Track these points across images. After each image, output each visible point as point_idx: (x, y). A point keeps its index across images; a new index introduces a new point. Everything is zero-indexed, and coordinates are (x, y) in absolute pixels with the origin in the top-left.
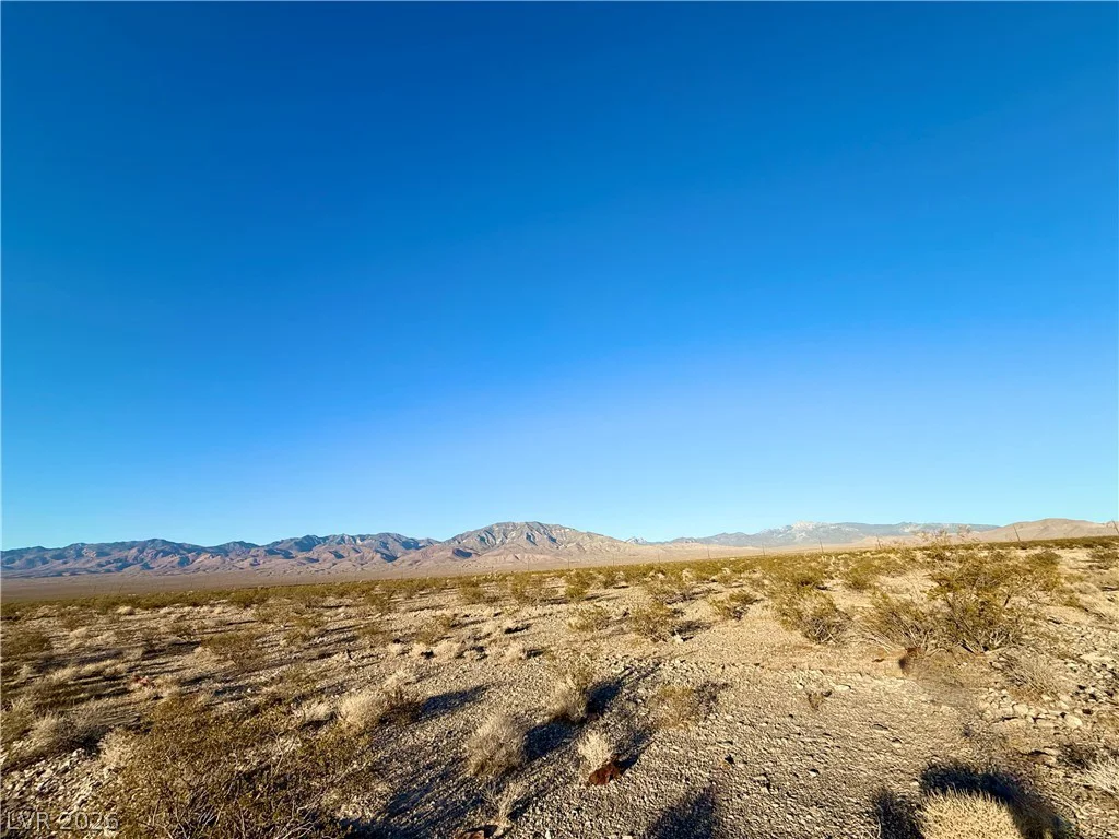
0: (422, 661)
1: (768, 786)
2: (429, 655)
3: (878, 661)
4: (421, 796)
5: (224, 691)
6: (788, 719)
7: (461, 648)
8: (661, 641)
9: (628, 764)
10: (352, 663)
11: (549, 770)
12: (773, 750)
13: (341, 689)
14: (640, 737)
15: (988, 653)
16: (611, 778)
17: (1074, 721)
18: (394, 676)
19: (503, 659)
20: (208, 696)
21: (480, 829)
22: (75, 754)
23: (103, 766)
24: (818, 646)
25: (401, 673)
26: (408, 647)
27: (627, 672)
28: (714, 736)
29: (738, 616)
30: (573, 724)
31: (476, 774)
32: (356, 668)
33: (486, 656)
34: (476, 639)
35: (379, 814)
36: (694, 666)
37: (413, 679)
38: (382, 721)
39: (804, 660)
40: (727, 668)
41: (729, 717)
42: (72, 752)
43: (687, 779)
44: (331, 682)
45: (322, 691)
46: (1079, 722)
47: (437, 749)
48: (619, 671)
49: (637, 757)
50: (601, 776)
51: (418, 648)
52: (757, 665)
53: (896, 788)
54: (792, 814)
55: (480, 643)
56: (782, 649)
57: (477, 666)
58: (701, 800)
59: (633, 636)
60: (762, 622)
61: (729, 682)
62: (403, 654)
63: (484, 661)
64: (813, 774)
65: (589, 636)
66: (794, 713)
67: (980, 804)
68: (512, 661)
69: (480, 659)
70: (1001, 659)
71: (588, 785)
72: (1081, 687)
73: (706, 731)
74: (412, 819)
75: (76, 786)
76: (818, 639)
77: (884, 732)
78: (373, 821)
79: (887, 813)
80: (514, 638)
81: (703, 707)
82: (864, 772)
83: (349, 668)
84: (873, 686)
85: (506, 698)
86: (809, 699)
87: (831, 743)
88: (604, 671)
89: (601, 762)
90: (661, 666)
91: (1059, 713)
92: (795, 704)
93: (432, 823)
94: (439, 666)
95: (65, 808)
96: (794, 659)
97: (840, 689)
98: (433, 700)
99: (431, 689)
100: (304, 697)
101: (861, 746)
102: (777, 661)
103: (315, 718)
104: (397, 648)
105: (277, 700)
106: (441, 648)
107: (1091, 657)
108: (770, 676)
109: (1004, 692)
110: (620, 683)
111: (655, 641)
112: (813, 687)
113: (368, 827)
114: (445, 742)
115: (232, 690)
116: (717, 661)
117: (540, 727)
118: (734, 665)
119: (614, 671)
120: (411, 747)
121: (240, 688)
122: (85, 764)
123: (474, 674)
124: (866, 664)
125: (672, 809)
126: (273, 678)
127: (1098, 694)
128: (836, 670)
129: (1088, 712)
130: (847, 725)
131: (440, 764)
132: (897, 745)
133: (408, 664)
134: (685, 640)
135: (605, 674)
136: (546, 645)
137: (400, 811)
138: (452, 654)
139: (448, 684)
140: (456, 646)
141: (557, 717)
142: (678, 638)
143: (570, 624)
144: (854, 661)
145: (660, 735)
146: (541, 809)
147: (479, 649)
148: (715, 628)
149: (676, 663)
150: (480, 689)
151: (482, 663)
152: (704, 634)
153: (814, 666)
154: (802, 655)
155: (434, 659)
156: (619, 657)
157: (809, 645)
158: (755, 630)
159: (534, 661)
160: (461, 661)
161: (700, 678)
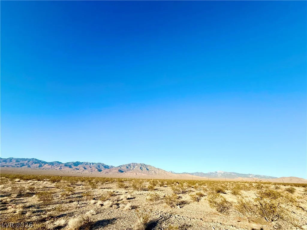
0: (100, 207)
2: (102, 205)
3: (239, 221)
5: (35, 212)
7: (113, 203)
8: (173, 207)
10: (78, 206)
13: (71, 215)
15: (273, 222)
18: (89, 212)
19: (124, 209)
20: (30, 213)
24: (221, 214)
25: (92, 211)
26: (96, 201)
27: (161, 217)
29: (198, 200)
32: (79, 207)
34: (118, 201)
36: (182, 217)
37: (95, 213)
38: (81, 228)
39: (216, 219)
40: (192, 219)
44: (70, 212)
45: (66, 215)
48: (158, 217)
51: (100, 202)
52: (201, 219)
55: (119, 202)
56: (210, 214)
59: (165, 204)
60: (204, 204)
61: (192, 225)
62: (95, 204)
63: (118, 209)
65: (152, 203)
68: (127, 210)
69: (117, 208)
70: (277, 225)
76: (221, 212)
80: (129, 202)
85: (121, 223)
88: (153, 217)
90: (172, 216)
94: (105, 209)
96: (213, 218)
98: (99, 221)
99: (100, 218)
100: (59, 217)
102: (208, 218)
103: (60, 225)
104: (93, 201)
105: (51, 217)
106: (106, 203)
108: (204, 224)
110: (158, 221)
111: (171, 207)
115: (38, 211)
116: (189, 216)
118: (194, 218)
119: (157, 217)
121: (42, 211)
123: (114, 213)
124: (235, 222)
126: (53, 208)
128: (225, 223)
133: (95, 207)
134: (180, 207)
135: (154, 217)
136: (138, 205)
138: (109, 206)
139: (105, 216)
140: (111, 203)
142: (178, 207)
143: (146, 199)
144: (231, 221)
147: (118, 204)
148: (191, 204)
149: (177, 216)
150: (114, 219)
151: (117, 210)
152: (187, 206)
153: (219, 222)
154: (215, 217)
155: (103, 207)
156: (159, 212)
157: (218, 213)
158: (202, 206)
159: (133, 210)
160: (111, 208)
161: (183, 222)
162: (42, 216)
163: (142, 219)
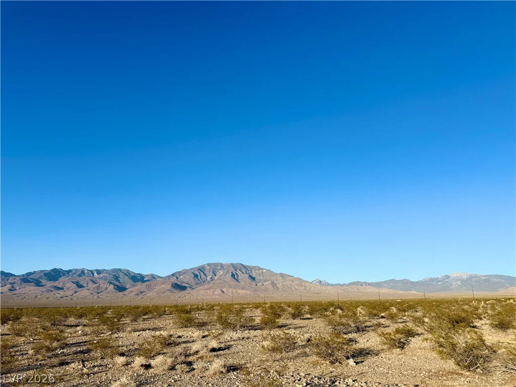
0: (142, 371)
2: (148, 367)
7: (173, 362)
8: (337, 364)
10: (85, 370)
19: (207, 373)
24: (468, 373)
26: (130, 359)
29: (402, 346)
32: (88, 375)
33: (194, 369)
34: (187, 356)
36: (364, 384)
51: (139, 361)
52: (417, 385)
55: (190, 359)
56: (438, 374)
57: (187, 377)
59: (315, 358)
62: (127, 365)
63: (192, 373)
65: (278, 357)
68: (215, 374)
69: (188, 372)
76: (468, 368)
80: (218, 356)
83: (83, 374)
90: (337, 383)
94: (156, 375)
96: (448, 382)
102: (433, 384)
104: (121, 360)
106: (157, 361)
111: (332, 363)
133: (130, 373)
134: (357, 363)
136: (243, 362)
138: (166, 367)
140: (170, 361)
142: (351, 362)
143: (263, 347)
147: (190, 364)
148: (382, 355)
151: (190, 375)
152: (373, 360)
154: (455, 380)
155: (151, 370)
156: (302, 374)
157: (460, 372)
158: (415, 358)
159: (232, 375)
160: (174, 372)
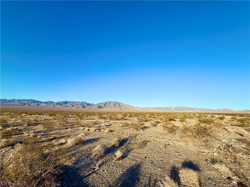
0: (87, 131)
1: (152, 163)
2: (89, 130)
3: (181, 138)
4: (82, 161)
5: (43, 135)
6: (160, 149)
7: (96, 129)
8: (138, 131)
9: (125, 157)
10: (72, 131)
11: (109, 157)
12: (155, 156)
13: (69, 136)
14: (129, 151)
15: (204, 138)
16: (121, 160)
17: (215, 154)
18: (80, 134)
19: (104, 132)
20: (40, 136)
21: (92, 169)
22: (10, 147)
23: (15, 151)
25: (82, 134)
26: (84, 128)
27: (130, 137)
28: (144, 152)
29: (155, 126)
30: (116, 147)
31: (94, 157)
32: (73, 132)
33: (101, 131)
34: (99, 127)
35: (72, 164)
36: (143, 137)
37: (84, 135)
38: (77, 144)
39: (166, 137)
40: (150, 138)
41: (148, 148)
42: (9, 147)
43: (136, 161)
44: (67, 135)
45: (65, 136)
46: (216, 154)
47: (87, 151)
48: (128, 137)
49: (127, 155)
50: (119, 159)
51: (87, 128)
52: (156, 137)
53: (177, 165)
54: (155, 170)
55: (101, 128)
56: (163, 134)
57: (99, 133)
58: (138, 165)
59: (132, 129)
60: (160, 128)
61: (150, 140)
62: (84, 129)
63: (100, 132)
64: (161, 161)
65: (123, 128)
66: (161, 148)
67: (191, 171)
68: (106, 133)
69: (99, 132)
70: (206, 140)
71: (116, 161)
72: (219, 147)
73: (142, 151)
74: (79, 166)
75: (9, 154)
76: (170, 133)
77: (178, 154)
78: (71, 166)
79: (174, 170)
80: (108, 128)
81: (143, 146)
82: (172, 161)
83: (71, 132)
84: (178, 143)
85: (103, 141)
86: (165, 146)
87: (167, 155)
88: (124, 136)
89: (119, 156)
90: (137, 136)
91: (213, 152)
92: (162, 146)
93: (83, 167)
94: (91, 133)
95: (7, 159)
96: (164, 136)
97: (172, 144)
98: (88, 140)
99: (88, 138)
100: (61, 138)
101: (173, 156)
102: (161, 137)
103: (62, 143)
104: (82, 128)
105: (55, 138)
106: (91, 129)
107: (223, 141)
108: (158, 140)
109: (204, 147)
110: (127, 139)
111: (137, 130)
112: (166, 143)
113: (70, 167)
114: (89, 149)
115: (46, 135)
116: (149, 136)
117: (109, 148)
118: (152, 137)
119: (127, 137)
120: (82, 150)
121: (48, 135)
122: (12, 150)
123: (98, 135)
124: (178, 139)
125: (131, 167)
126: (55, 133)
127: (222, 149)
128: (172, 139)
129: (219, 152)
130: (171, 151)
131: (87, 154)
132: (180, 156)
133: (84, 132)
134: (143, 130)
135: (125, 137)
136: (114, 129)
137: (77, 164)
138: (94, 130)
139: (92, 137)
140: (95, 129)
141: (113, 146)
142: (142, 130)
143: (119, 126)
144: (176, 138)
145: (133, 151)
146: (105, 165)
147: (100, 129)
148: (150, 128)
149: (140, 136)
150: (98, 138)
151: (100, 133)
152: (148, 129)
153: (168, 138)
154: (166, 136)
155: (90, 131)
156: (129, 133)
157: (168, 134)
158: (158, 129)
159: (111, 133)
160: (95, 132)
161: (144, 139)
162: (49, 137)
163: (116, 138)
